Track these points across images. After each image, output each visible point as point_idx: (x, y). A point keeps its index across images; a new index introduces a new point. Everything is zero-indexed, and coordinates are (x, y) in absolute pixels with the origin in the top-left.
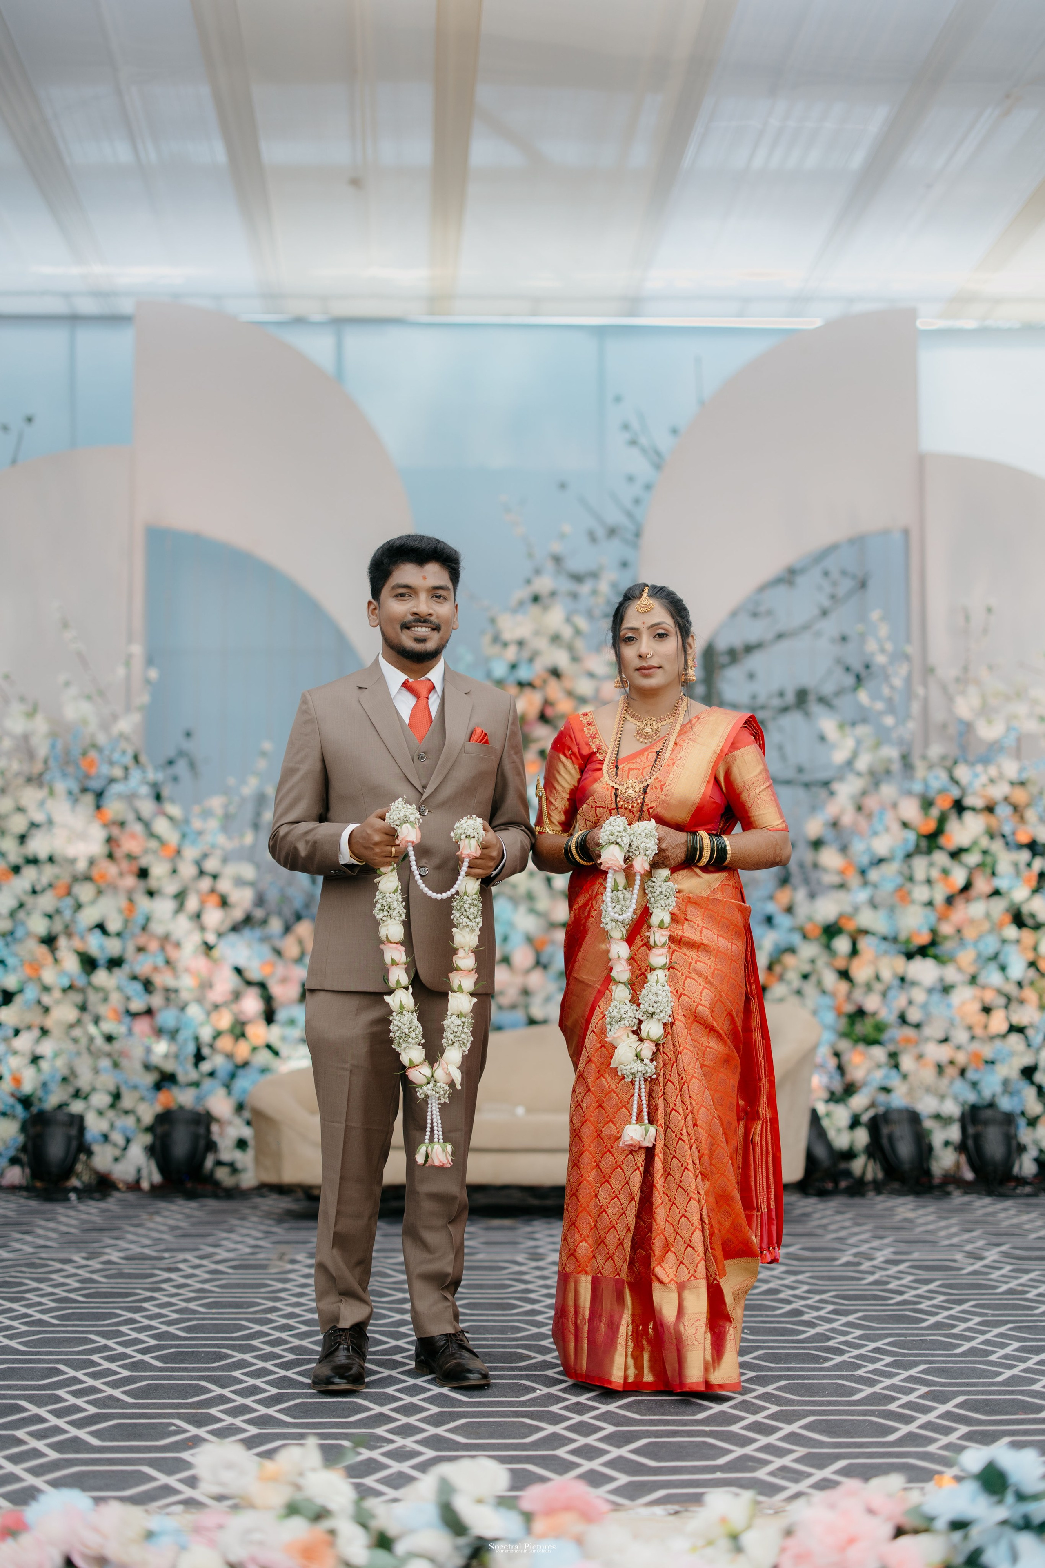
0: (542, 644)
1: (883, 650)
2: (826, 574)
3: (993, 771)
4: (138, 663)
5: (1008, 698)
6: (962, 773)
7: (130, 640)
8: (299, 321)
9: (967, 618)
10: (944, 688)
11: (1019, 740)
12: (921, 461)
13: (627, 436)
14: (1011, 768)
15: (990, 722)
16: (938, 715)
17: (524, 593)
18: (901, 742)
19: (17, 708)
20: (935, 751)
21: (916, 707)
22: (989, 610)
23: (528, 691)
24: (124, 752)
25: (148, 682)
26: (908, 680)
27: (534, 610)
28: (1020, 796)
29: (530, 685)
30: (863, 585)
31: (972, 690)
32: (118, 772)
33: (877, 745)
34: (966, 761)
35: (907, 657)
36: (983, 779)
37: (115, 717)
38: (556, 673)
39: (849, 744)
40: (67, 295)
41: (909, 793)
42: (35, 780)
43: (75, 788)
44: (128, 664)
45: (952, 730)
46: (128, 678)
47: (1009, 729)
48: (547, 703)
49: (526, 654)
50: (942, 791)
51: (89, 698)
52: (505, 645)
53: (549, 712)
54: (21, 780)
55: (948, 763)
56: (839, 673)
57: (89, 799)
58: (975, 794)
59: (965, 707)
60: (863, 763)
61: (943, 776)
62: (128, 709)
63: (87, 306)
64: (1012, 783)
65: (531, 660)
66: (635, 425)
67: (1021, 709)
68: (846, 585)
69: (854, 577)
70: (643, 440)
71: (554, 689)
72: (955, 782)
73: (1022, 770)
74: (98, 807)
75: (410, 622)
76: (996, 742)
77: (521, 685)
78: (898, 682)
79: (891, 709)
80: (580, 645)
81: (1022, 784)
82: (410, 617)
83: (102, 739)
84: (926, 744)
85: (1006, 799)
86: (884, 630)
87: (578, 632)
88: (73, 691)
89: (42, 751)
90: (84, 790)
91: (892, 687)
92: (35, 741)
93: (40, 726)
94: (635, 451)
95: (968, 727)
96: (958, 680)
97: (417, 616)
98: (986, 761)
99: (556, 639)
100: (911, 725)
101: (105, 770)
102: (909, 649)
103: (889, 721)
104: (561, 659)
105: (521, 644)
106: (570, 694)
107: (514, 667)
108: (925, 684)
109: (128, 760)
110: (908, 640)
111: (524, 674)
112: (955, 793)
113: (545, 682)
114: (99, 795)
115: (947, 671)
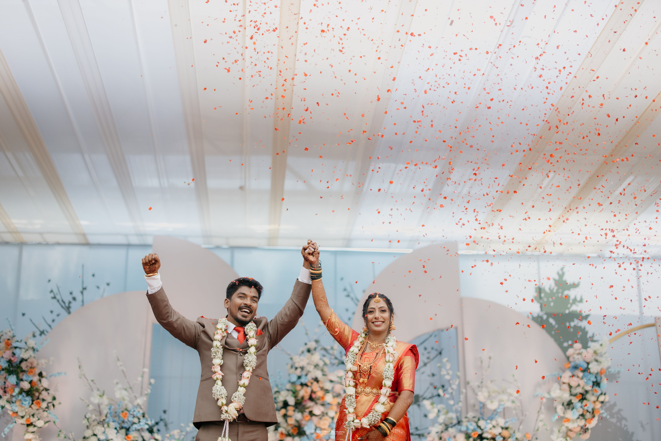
0: (311, 368)
1: (448, 374)
2: (425, 349)
3: (494, 423)
4: (146, 376)
5: (499, 393)
6: (482, 423)
7: (144, 367)
8: (218, 247)
9: (482, 362)
10: (473, 390)
11: (504, 409)
12: (461, 300)
13: (346, 293)
14: (501, 422)
15: (492, 402)
16: (471, 401)
17: (304, 348)
18: (456, 411)
19: (96, 393)
20: (471, 414)
21: (462, 397)
22: (490, 358)
23: (305, 388)
24: (139, 412)
25: (150, 384)
26: (459, 385)
27: (308, 355)
28: (505, 433)
29: (306, 385)
30: (440, 353)
31: (484, 389)
32: (136, 420)
33: (447, 413)
34: (483, 419)
35: (458, 377)
36: (490, 426)
37: (136, 398)
38: (316, 380)
39: (436, 410)
40: (126, 235)
41: (460, 431)
42: (102, 423)
43: (118, 426)
44: (142, 377)
45: (477, 407)
46: (142, 382)
47: (499, 405)
48: (313, 392)
49: (304, 373)
50: (474, 430)
51: (126, 390)
52: (296, 368)
53: (314, 396)
54: (96, 423)
55: (476, 419)
56: (432, 388)
57: (123, 431)
58: (487, 432)
59: (482, 397)
60: (441, 419)
61: (474, 424)
62: (141, 395)
63: (134, 240)
64: (502, 428)
65: (306, 375)
66: (349, 289)
67: (505, 397)
68: (434, 353)
69: (436, 350)
70: (352, 295)
71: (316, 387)
72: (479, 427)
73: (506, 422)
74: (127, 435)
75: (242, 307)
76: (495, 410)
77: (302, 385)
78: (454, 387)
79: (452, 398)
80: (326, 369)
81: (507, 428)
82: (243, 305)
83: (130, 407)
84: (467, 413)
85: (500, 434)
86: (448, 366)
87: (325, 364)
88: (120, 386)
89: (105, 412)
90: (122, 428)
91: (452, 389)
92: (102, 407)
93: (105, 400)
94: (349, 299)
95: (483, 406)
96: (479, 387)
97: (246, 305)
98: (491, 419)
99: (316, 366)
100: (460, 404)
101: (131, 419)
102: (459, 374)
103: (452, 402)
104: (318, 374)
105: (302, 368)
106: (322, 388)
107: (299, 377)
108: (466, 388)
109: (140, 415)
110: (458, 371)
111: (303, 380)
112: (479, 432)
113: (312, 383)
114: (128, 430)
115: (474, 383)
